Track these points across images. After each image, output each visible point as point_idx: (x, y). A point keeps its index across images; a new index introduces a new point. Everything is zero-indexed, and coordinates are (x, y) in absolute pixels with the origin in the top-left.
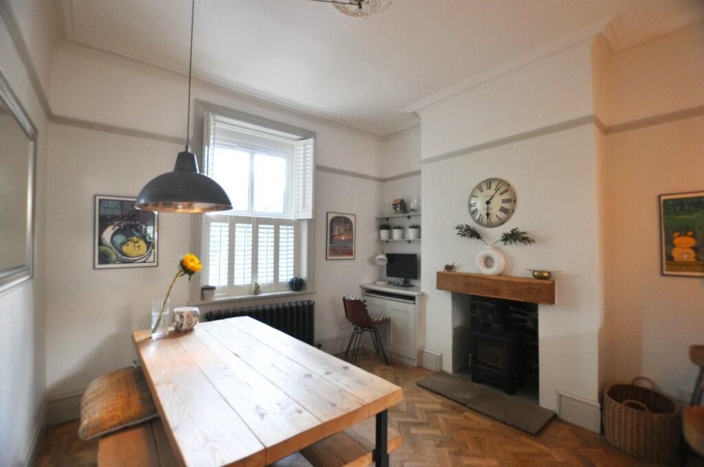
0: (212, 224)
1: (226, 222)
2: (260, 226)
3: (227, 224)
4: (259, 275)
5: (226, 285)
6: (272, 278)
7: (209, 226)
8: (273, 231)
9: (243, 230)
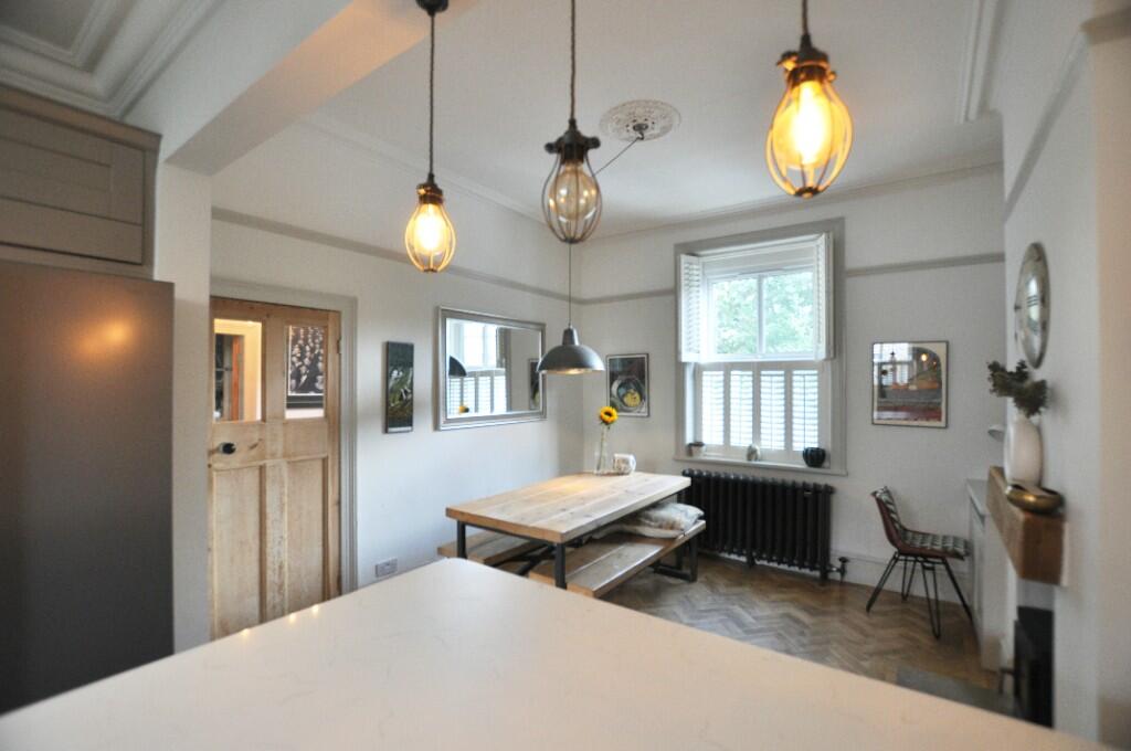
0: (705, 373)
1: (720, 370)
2: (763, 372)
3: (722, 373)
4: (763, 436)
5: (721, 443)
6: (783, 444)
7: (702, 376)
8: (782, 378)
9: (738, 378)
